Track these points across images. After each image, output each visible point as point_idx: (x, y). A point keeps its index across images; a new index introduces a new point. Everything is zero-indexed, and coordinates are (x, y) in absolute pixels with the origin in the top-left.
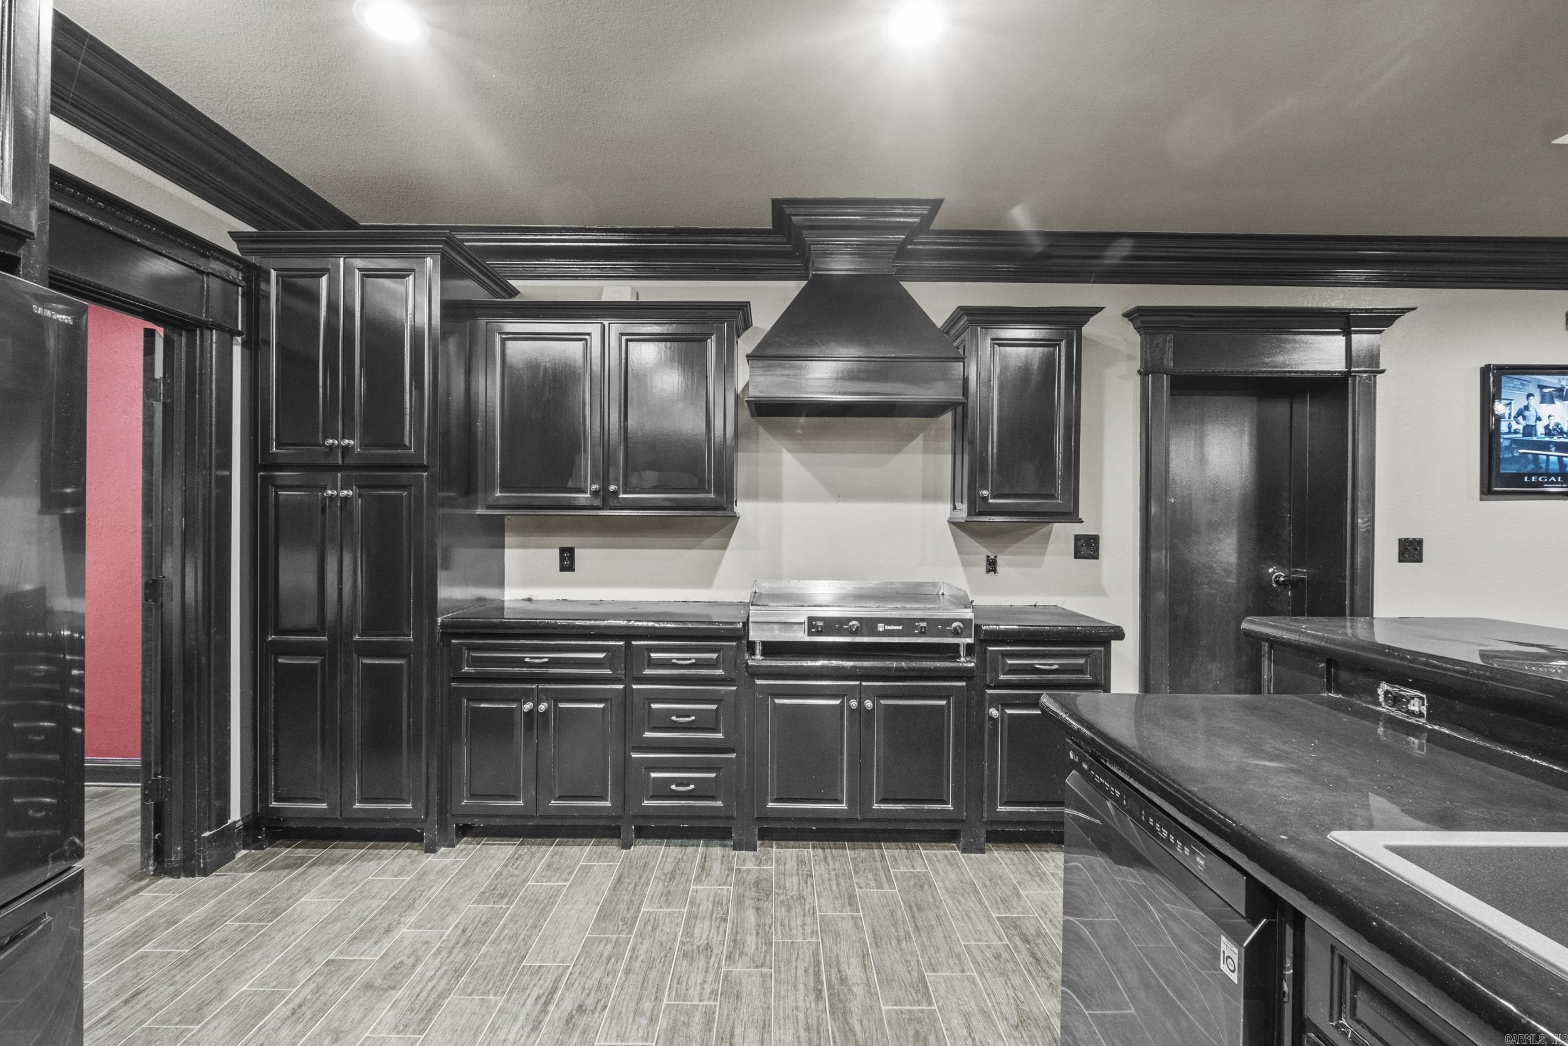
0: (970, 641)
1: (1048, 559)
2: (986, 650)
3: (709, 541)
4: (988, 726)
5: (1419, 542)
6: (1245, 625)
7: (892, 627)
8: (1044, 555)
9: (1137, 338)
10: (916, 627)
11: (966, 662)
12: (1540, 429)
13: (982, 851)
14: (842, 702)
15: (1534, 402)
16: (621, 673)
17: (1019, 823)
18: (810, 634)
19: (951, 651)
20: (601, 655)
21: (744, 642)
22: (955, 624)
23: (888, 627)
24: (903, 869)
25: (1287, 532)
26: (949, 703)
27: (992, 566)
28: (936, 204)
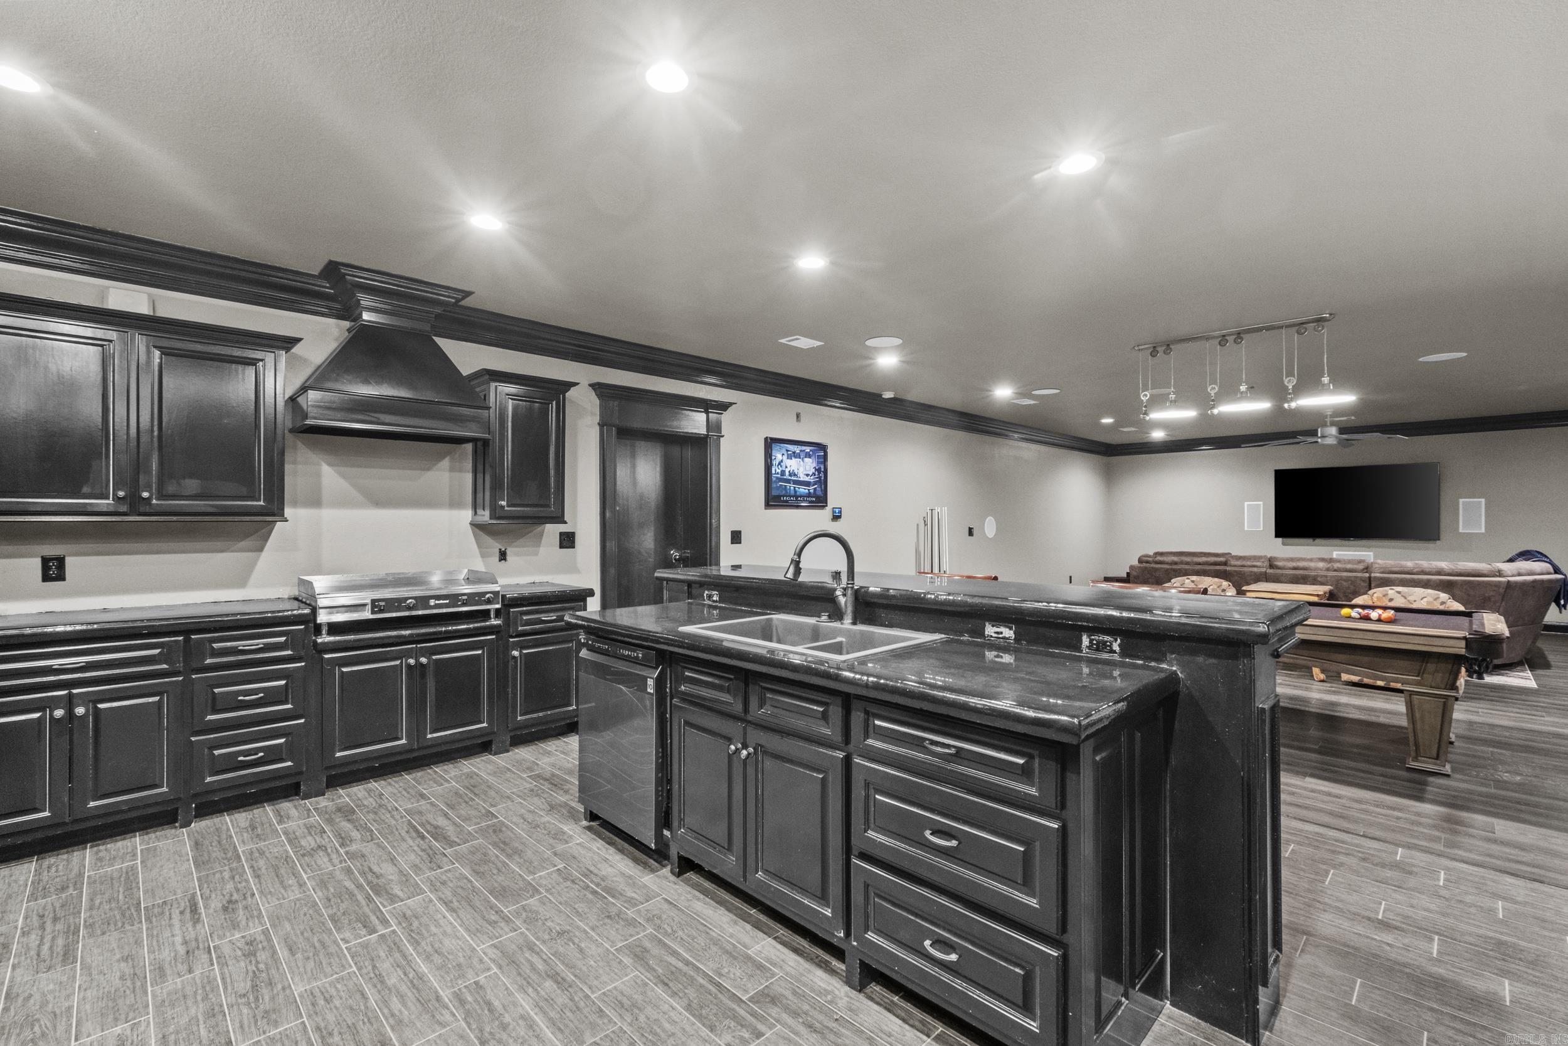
0: (498, 606)
1: (542, 550)
2: (509, 611)
3: (243, 544)
4: (512, 663)
5: (740, 532)
6: (656, 575)
7: (441, 602)
8: (539, 546)
9: (597, 402)
10: (460, 600)
11: (495, 622)
12: (787, 473)
13: (508, 751)
14: (402, 663)
15: (785, 457)
16: (180, 666)
17: (533, 726)
18: (372, 613)
19: (485, 614)
20: (156, 651)
21: (312, 625)
22: (487, 596)
23: (437, 602)
24: (453, 774)
25: (680, 528)
26: (483, 652)
27: (503, 556)
28: (468, 294)
